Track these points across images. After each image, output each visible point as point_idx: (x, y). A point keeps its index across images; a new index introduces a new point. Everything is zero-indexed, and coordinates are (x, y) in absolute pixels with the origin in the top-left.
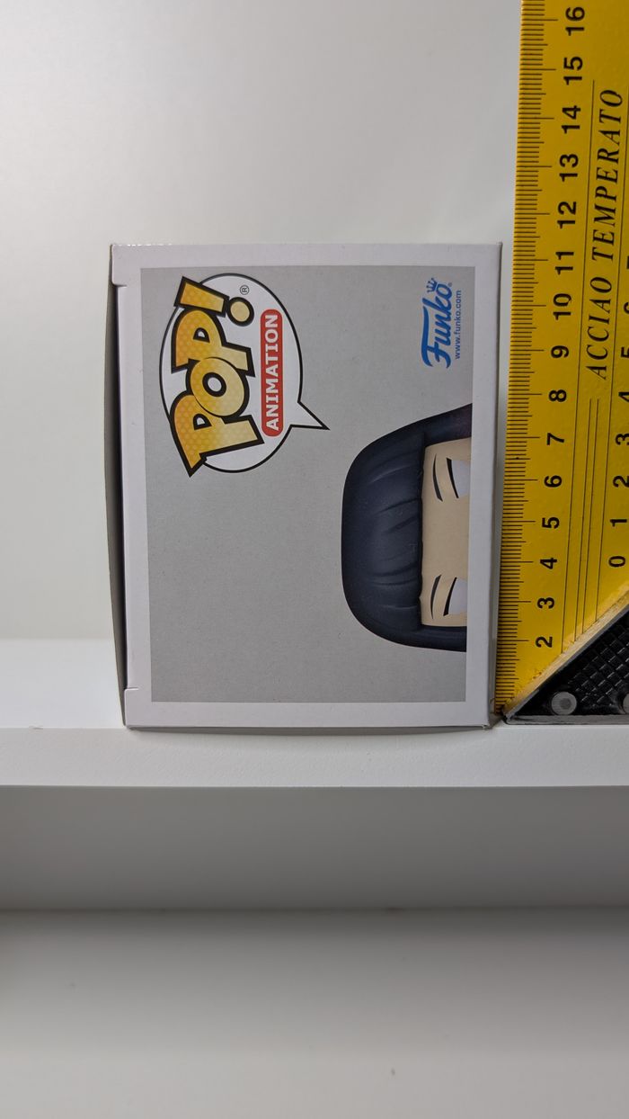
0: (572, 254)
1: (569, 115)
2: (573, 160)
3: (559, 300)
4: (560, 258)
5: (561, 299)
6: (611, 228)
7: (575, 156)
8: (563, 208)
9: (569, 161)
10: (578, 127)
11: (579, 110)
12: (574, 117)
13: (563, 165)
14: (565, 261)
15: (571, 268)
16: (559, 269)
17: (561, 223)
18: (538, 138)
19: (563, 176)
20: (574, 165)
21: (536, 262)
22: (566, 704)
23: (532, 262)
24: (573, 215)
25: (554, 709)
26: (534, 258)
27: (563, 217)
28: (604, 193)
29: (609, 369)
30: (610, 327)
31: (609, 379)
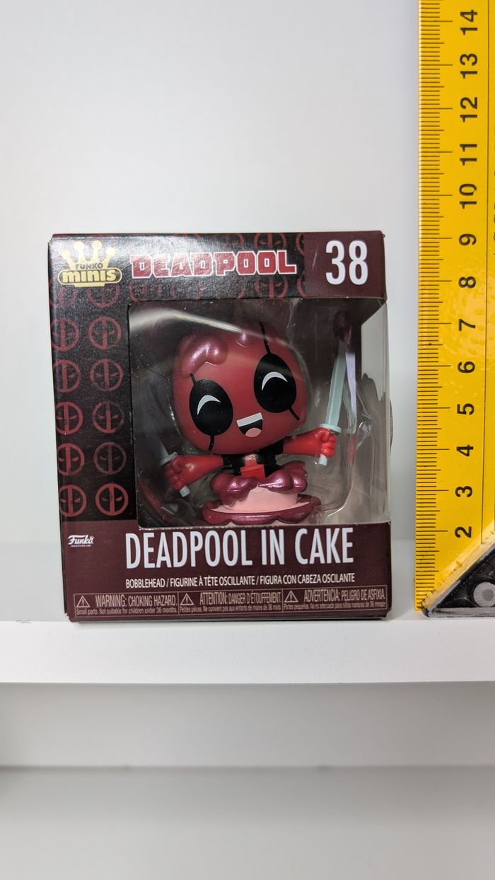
0: (475, 146)
1: (467, 18)
2: (472, 59)
3: (464, 190)
4: (464, 150)
5: (467, 189)
7: (471, 55)
8: (465, 103)
9: (468, 59)
10: (476, 29)
11: (476, 13)
12: (472, 20)
13: (463, 64)
14: (469, 153)
15: (475, 160)
16: (464, 160)
17: (464, 117)
18: (439, 39)
19: (464, 73)
20: (474, 64)
21: (441, 154)
23: (437, 154)
24: (474, 110)
25: (476, 600)
26: (438, 150)
27: (465, 112)
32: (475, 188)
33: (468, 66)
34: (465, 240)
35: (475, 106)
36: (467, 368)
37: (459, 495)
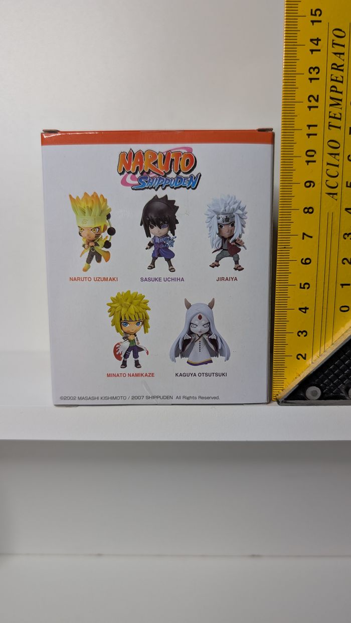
0: (316, 126)
1: (314, 43)
3: (309, 153)
4: (309, 129)
6: (340, 111)
7: (318, 68)
8: (311, 99)
9: (314, 70)
10: (319, 50)
11: (320, 40)
12: (317, 44)
13: (311, 73)
14: (313, 130)
15: (316, 135)
16: (309, 135)
17: (310, 107)
18: (296, 58)
19: (311, 79)
20: (317, 73)
21: (295, 131)
22: (314, 393)
23: (293, 131)
24: (317, 103)
25: (307, 396)
26: (293, 128)
27: (311, 104)
28: (335, 90)
29: (339, 195)
30: (340, 170)
31: (339, 200)
32: (315, 153)
33: (314, 75)
34: (308, 184)
35: (317, 100)
36: (306, 262)
37: (299, 336)
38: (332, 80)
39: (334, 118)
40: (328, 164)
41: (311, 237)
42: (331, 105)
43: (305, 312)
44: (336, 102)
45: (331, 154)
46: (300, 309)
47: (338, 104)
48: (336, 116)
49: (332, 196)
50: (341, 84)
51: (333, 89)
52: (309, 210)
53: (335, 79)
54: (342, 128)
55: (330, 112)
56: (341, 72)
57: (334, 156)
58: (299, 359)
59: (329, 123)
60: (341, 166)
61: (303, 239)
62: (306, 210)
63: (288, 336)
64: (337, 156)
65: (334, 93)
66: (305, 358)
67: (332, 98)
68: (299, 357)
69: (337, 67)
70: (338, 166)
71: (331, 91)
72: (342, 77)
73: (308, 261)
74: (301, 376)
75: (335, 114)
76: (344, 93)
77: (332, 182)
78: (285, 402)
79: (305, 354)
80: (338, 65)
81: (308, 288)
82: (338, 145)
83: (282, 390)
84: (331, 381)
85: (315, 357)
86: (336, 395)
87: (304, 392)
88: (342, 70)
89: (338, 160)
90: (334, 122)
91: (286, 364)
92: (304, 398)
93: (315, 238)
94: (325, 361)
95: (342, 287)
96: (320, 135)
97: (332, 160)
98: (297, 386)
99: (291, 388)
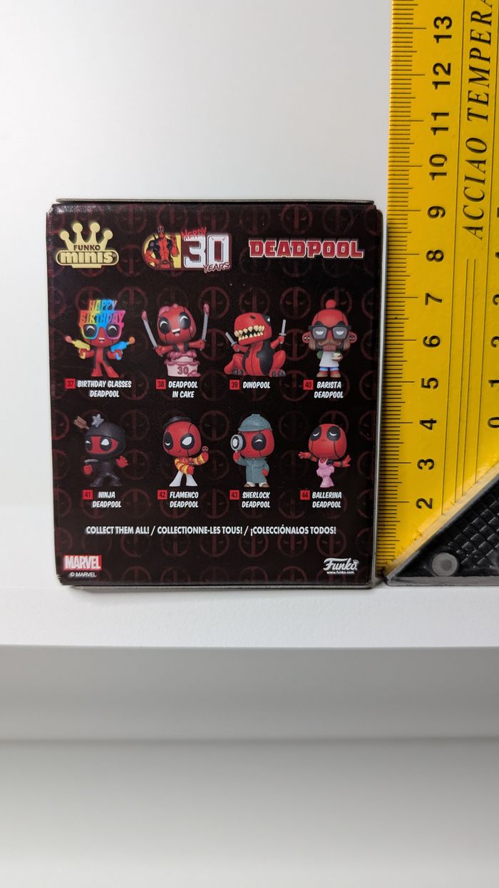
0: (447, 114)
3: (436, 160)
4: (435, 119)
6: (486, 90)
7: (446, 18)
8: (438, 69)
9: (442, 22)
13: (437, 27)
14: (441, 121)
15: (446, 129)
16: (435, 130)
17: (436, 84)
19: (437, 37)
20: (448, 27)
21: (412, 123)
22: (447, 565)
23: (408, 123)
24: (448, 76)
25: (434, 570)
26: (409, 118)
27: (438, 79)
28: (478, 54)
29: (486, 229)
30: (486, 188)
31: (486, 239)
32: (446, 159)
33: (442, 30)
34: (433, 212)
35: (448, 72)
36: (432, 342)
37: (421, 468)
38: (472, 38)
39: (477, 101)
40: (467, 178)
41: (440, 301)
42: (471, 80)
43: (431, 428)
44: (480, 76)
45: (472, 162)
46: (423, 422)
47: (483, 79)
48: (480, 98)
49: (473, 231)
50: (487, 45)
51: (474, 53)
52: (435, 256)
53: (478, 37)
54: (491, 118)
55: (470, 92)
56: (488, 26)
57: (476, 165)
58: (420, 507)
59: (469, 109)
60: (488, 182)
61: (427, 303)
62: (431, 256)
63: (401, 468)
64: (481, 165)
65: (477, 59)
66: (430, 506)
67: (472, 69)
68: (421, 504)
69: (482, 18)
70: (483, 182)
71: (472, 56)
72: (490, 34)
73: (435, 341)
74: (424, 536)
75: (478, 96)
76: (493, 60)
77: (474, 209)
78: (398, 580)
79: (431, 500)
80: (482, 14)
81: (436, 387)
82: (483, 147)
83: (392, 560)
84: (475, 544)
85: (447, 504)
86: (482, 568)
87: (429, 563)
88: (490, 23)
89: (484, 172)
90: (477, 109)
91: (398, 517)
92: (428, 574)
93: (447, 301)
94: (465, 510)
95: (492, 386)
96: (453, 130)
97: (473, 172)
98: (418, 552)
99: (407, 557)
